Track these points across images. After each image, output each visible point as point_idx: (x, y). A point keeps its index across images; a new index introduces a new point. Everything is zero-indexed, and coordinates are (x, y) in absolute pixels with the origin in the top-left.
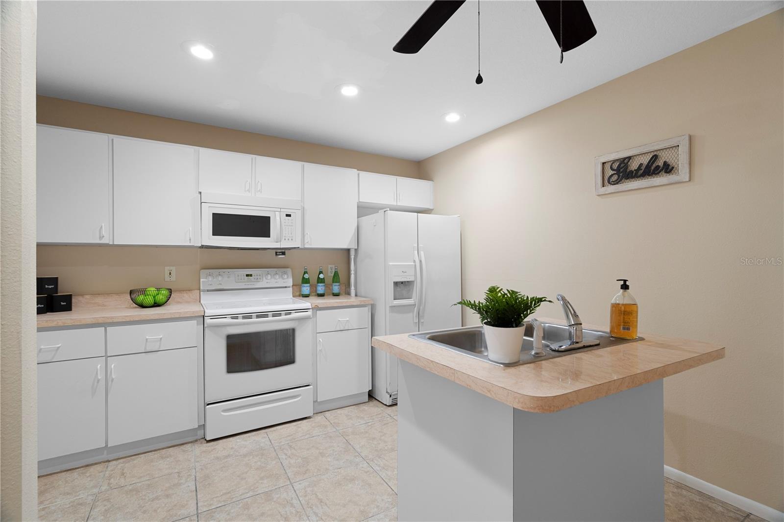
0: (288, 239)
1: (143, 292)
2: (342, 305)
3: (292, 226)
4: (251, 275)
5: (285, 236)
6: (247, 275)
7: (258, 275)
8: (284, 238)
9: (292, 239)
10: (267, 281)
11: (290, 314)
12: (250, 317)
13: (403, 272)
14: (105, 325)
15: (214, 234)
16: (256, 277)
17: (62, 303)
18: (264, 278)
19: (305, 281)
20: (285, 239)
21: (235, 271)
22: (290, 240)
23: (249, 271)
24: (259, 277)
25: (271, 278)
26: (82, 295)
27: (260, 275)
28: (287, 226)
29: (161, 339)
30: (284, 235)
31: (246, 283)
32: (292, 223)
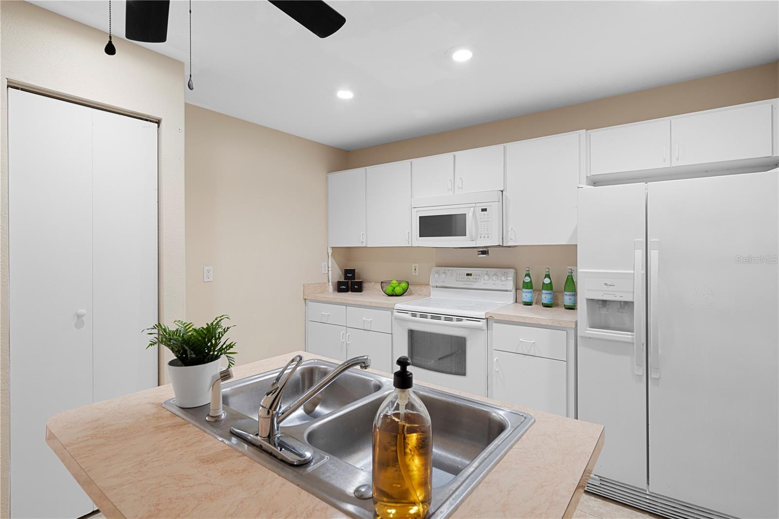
0: (484, 237)
1: (389, 283)
2: (524, 321)
3: (488, 221)
4: (470, 275)
5: (481, 234)
6: (468, 275)
7: (478, 274)
8: (479, 236)
9: (488, 237)
10: (484, 282)
11: (461, 320)
12: (439, 318)
13: (606, 284)
14: (346, 305)
15: (420, 236)
16: (475, 277)
17: (356, 287)
18: (482, 279)
19: (528, 286)
20: (481, 237)
21: (457, 270)
22: (486, 237)
23: (469, 271)
24: (477, 277)
25: (489, 278)
26: (370, 282)
27: (479, 275)
28: (483, 222)
29: (371, 321)
30: (480, 232)
31: (466, 283)
32: (488, 218)
